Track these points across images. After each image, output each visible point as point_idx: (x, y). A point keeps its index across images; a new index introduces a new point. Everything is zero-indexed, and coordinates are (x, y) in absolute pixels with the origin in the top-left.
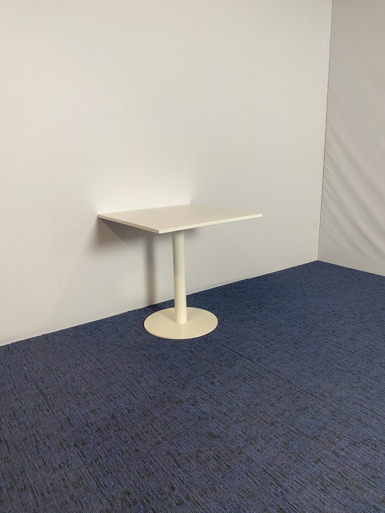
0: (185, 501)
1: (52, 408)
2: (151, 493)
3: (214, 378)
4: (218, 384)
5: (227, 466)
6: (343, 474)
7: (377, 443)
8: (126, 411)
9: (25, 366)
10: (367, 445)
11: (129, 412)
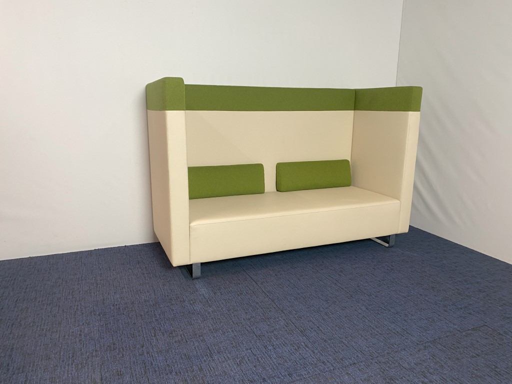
0: (145, 354)
2: (128, 346)
4: (219, 294)
5: (186, 341)
6: (260, 359)
7: (301, 347)
9: (95, 265)
10: (293, 346)
11: (145, 302)
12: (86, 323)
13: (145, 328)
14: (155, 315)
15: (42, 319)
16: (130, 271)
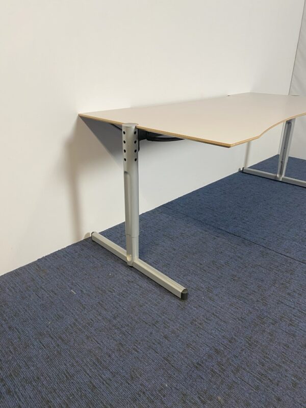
1: (139, 347)
3: (286, 287)
8: (226, 342)
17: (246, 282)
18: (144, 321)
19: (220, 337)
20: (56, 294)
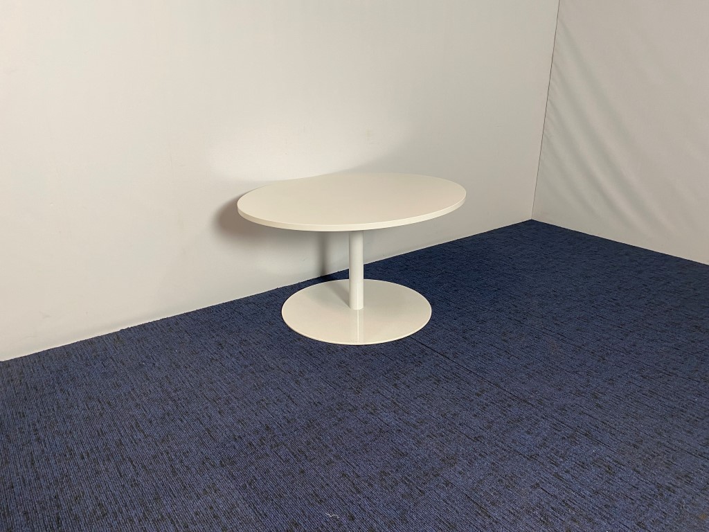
1: (186, 417)
3: (398, 378)
4: (403, 387)
5: (420, 491)
7: (611, 465)
8: (284, 421)
10: (599, 467)
11: (288, 422)
12: (209, 488)
13: (327, 477)
14: (326, 447)
15: (113, 495)
16: (218, 364)
17: (353, 369)
18: (205, 396)
19: (281, 417)
20: (123, 364)
